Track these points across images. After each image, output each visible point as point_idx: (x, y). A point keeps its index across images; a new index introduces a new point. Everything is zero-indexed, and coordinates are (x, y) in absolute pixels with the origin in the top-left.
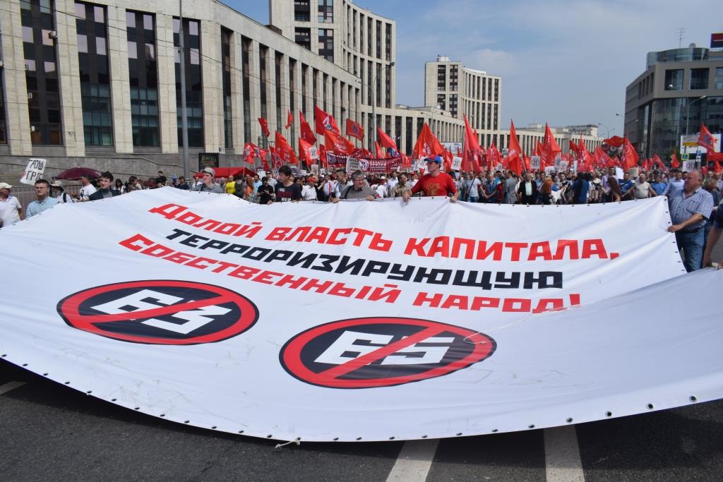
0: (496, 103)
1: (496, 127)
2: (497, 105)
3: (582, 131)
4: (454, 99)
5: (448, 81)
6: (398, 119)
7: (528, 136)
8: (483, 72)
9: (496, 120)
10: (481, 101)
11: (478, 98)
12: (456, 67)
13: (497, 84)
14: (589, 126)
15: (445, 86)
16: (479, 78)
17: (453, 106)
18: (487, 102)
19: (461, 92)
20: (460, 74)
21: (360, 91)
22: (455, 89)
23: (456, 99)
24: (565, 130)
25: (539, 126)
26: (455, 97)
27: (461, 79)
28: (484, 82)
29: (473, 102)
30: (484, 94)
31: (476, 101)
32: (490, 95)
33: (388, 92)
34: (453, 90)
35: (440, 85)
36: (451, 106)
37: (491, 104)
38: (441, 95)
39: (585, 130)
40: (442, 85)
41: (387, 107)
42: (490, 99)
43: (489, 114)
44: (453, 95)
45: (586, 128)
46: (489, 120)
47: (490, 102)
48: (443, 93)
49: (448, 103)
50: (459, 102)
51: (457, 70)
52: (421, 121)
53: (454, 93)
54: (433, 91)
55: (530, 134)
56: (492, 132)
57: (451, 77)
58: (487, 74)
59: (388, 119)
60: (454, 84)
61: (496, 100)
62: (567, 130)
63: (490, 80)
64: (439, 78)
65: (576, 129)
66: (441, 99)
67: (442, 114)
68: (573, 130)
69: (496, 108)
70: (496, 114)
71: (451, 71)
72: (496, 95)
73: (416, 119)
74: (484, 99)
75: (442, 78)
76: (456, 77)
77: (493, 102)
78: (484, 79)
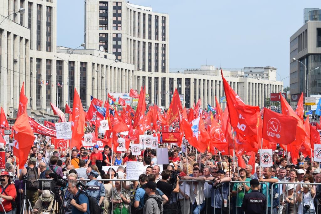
0: (164, 42)
1: (164, 70)
2: (165, 45)
3: (260, 73)
4: (117, 39)
5: (111, 19)
6: (60, 63)
7: (200, 80)
8: (149, 9)
9: (164, 61)
10: (147, 40)
11: (144, 37)
12: (119, 5)
13: (164, 21)
14: (267, 68)
15: (107, 24)
16: (144, 14)
17: (117, 47)
18: (153, 41)
19: (125, 31)
20: (124, 12)
21: (29, 41)
22: (119, 28)
23: (120, 39)
24: (240, 73)
25: (212, 68)
26: (119, 36)
27: (125, 17)
28: (150, 20)
29: (139, 42)
30: (150, 33)
31: (142, 40)
32: (157, 33)
33: (49, 34)
34: (117, 29)
35: (101, 23)
36: (114, 47)
37: (158, 44)
38: (103, 34)
39: (262, 73)
40: (104, 24)
41: (47, 50)
42: (157, 38)
43: (157, 55)
44: (117, 34)
45: (263, 70)
46: (157, 61)
47: (157, 42)
48: (105, 31)
49: (111, 43)
50: (124, 43)
51: (120, 8)
52: (84, 66)
53: (117, 32)
54: (95, 29)
55: (202, 77)
56: (160, 75)
57: (114, 15)
58: (153, 11)
59: (49, 64)
60: (117, 23)
61: (164, 39)
62: (243, 74)
63: (157, 17)
64: (101, 16)
65: (253, 71)
66: (104, 39)
67: (106, 57)
68: (250, 72)
69: (164, 49)
70: (164, 55)
71: (114, 8)
72: (164, 34)
73: (79, 64)
74: (150, 38)
75: (104, 16)
76: (120, 15)
77: (160, 42)
78: (150, 16)
